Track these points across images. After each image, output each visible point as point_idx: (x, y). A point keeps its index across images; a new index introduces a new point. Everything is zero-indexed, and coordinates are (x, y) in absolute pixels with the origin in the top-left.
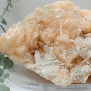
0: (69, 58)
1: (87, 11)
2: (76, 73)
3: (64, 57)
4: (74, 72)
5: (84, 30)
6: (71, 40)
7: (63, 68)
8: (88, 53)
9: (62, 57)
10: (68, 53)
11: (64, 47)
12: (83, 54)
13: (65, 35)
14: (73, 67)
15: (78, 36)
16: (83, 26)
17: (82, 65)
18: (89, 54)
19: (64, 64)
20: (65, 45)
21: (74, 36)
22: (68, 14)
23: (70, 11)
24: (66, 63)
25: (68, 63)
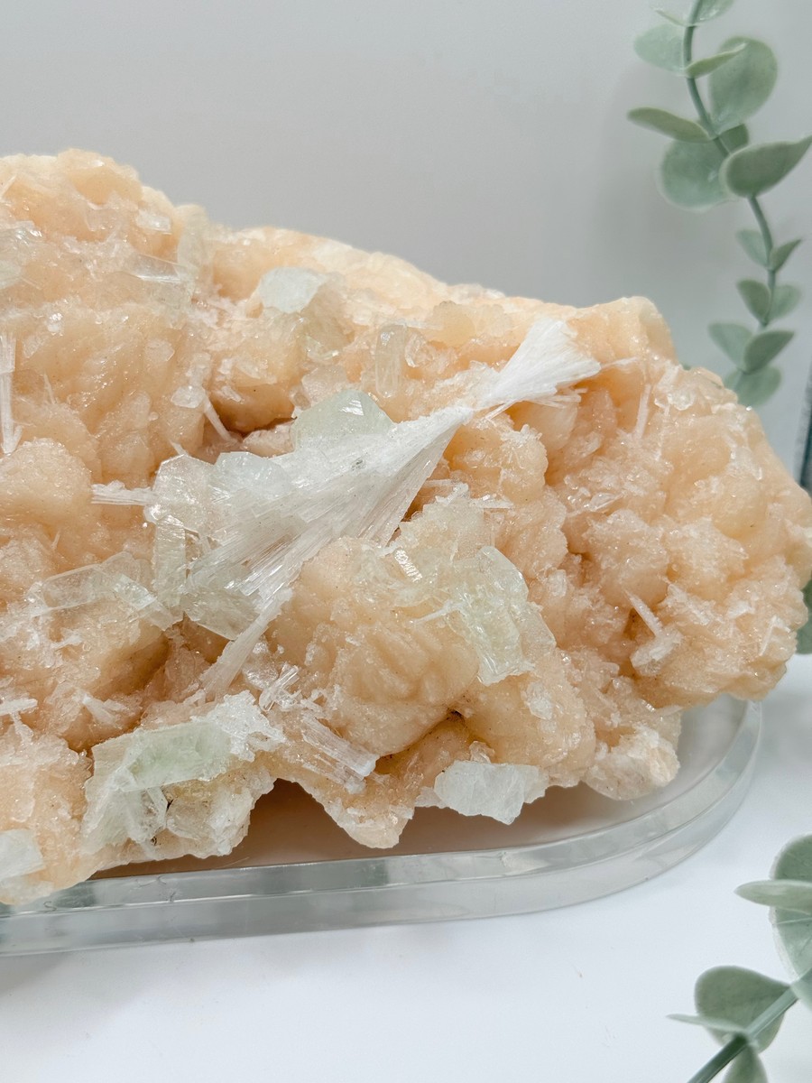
0: (78, 648)
1: (281, 236)
2: (136, 769)
3: (36, 639)
4: (122, 769)
5: (237, 398)
6: (112, 493)
7: (18, 739)
8: (248, 592)
9: (9, 642)
10: (74, 604)
11: (33, 552)
12: (215, 605)
13: (45, 444)
14: (132, 725)
15: (183, 455)
16: (226, 369)
17: (210, 699)
18: (256, 594)
19: (28, 704)
20: (51, 536)
21: (132, 449)
22: (80, 261)
23: (102, 237)
24: (58, 693)
25: (69, 694)
